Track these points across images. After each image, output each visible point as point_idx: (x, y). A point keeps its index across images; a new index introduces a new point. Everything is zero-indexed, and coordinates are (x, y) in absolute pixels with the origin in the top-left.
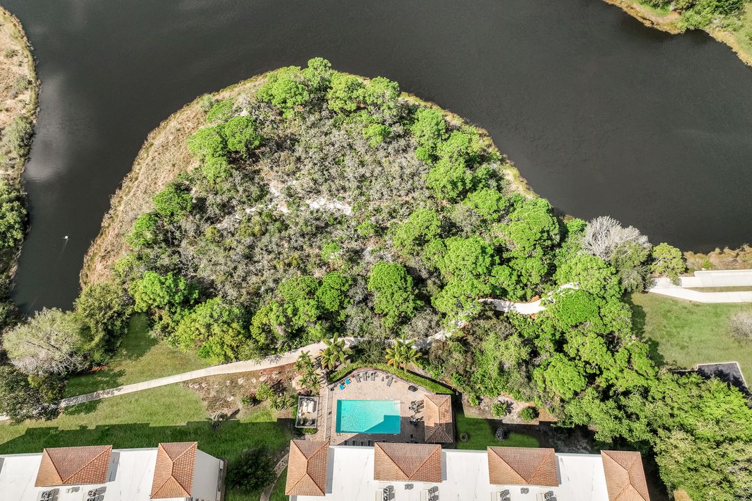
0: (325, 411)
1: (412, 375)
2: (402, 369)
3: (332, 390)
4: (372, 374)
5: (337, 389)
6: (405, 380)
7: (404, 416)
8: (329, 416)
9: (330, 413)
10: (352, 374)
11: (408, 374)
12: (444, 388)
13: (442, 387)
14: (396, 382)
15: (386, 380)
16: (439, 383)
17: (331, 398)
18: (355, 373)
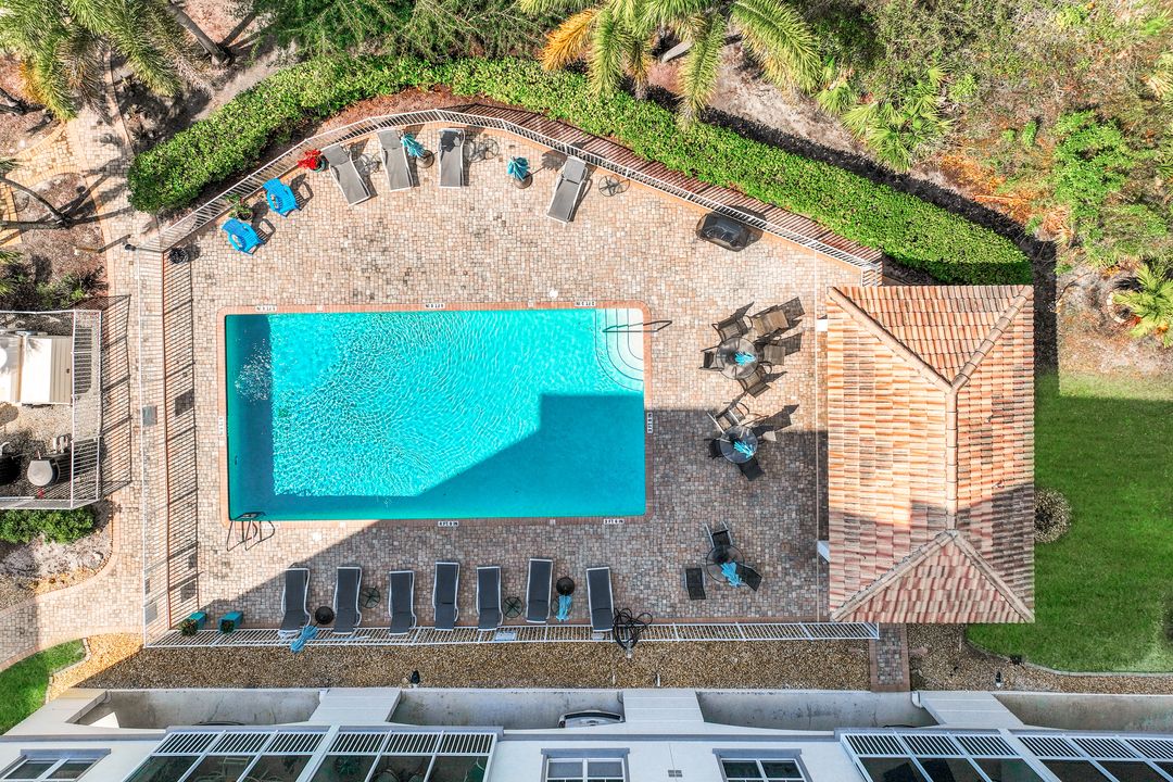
0: (147, 391)
1: (729, 143)
2: (665, 99)
3: (181, 253)
4: (448, 141)
5: (218, 251)
6: (676, 174)
7: (671, 402)
8: (178, 424)
9: (185, 402)
10: (309, 143)
11: (708, 135)
12: (962, 228)
13: (941, 218)
14: (611, 187)
15: (547, 181)
16: (926, 193)
17: (180, 308)
18: (329, 135)
